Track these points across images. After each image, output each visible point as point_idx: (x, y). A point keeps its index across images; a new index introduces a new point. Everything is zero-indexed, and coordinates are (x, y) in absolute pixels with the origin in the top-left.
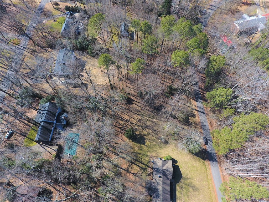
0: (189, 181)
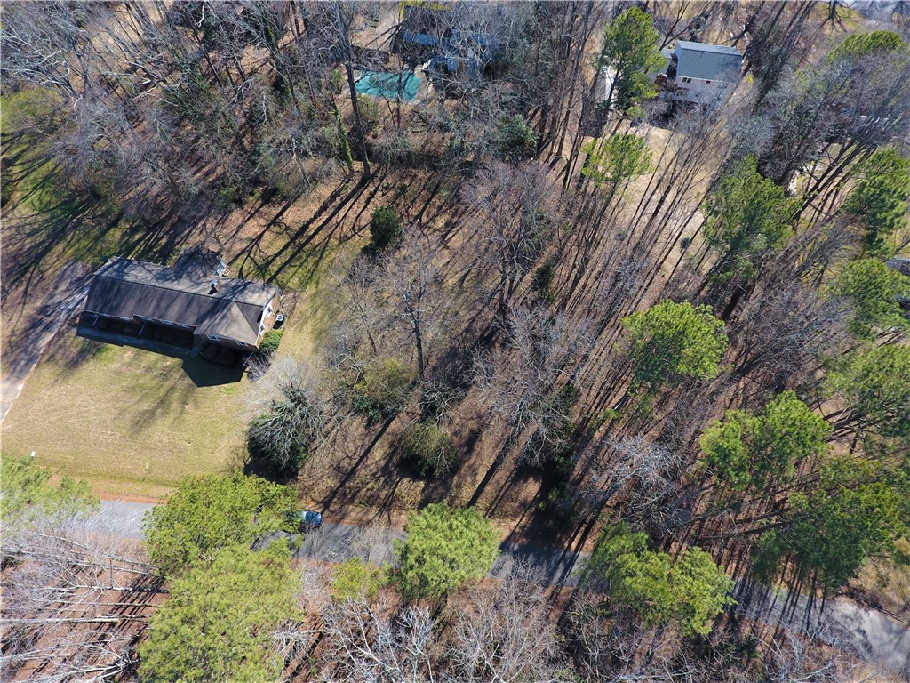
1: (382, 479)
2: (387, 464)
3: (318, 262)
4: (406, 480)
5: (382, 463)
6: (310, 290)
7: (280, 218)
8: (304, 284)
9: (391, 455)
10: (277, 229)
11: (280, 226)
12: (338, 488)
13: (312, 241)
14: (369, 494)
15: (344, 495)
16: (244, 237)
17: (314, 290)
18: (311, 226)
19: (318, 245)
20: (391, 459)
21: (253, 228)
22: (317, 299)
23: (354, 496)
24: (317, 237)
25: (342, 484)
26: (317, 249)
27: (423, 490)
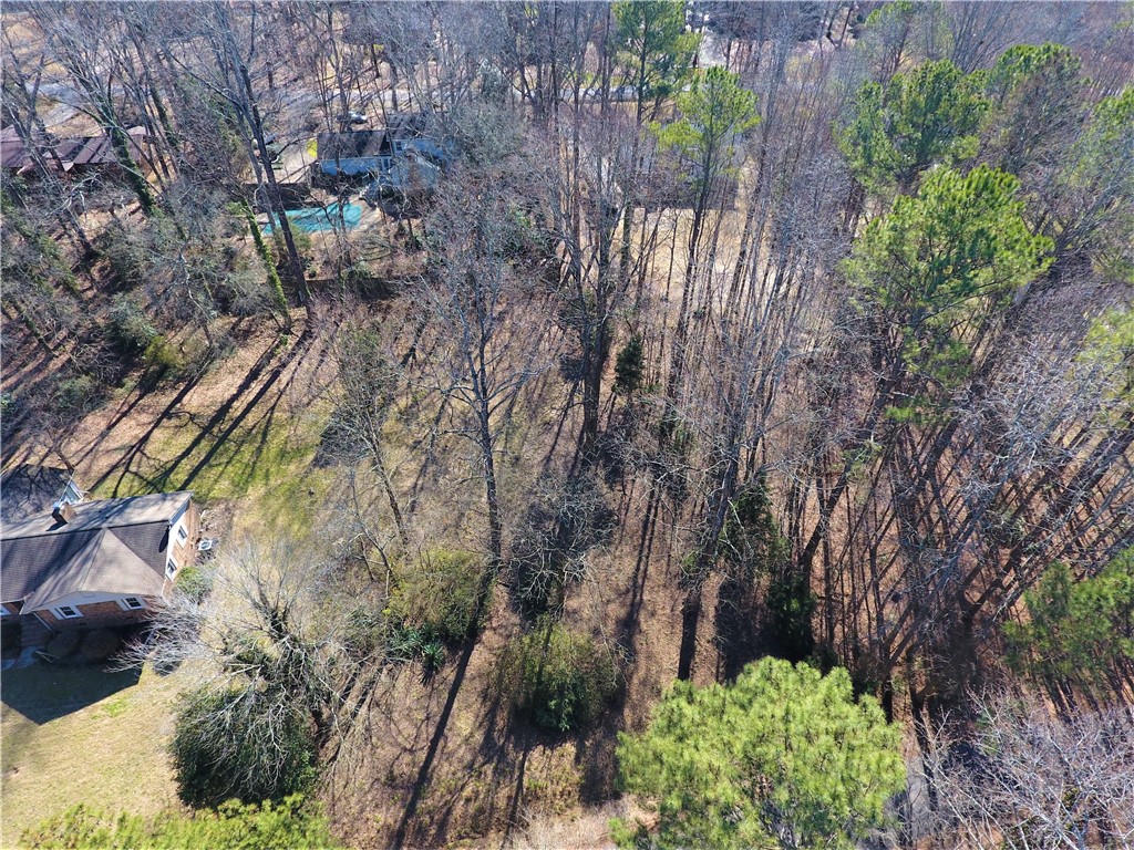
1: (489, 769)
2: (488, 737)
3: (259, 450)
4: (536, 754)
5: (479, 737)
6: (255, 491)
7: (178, 405)
8: (240, 487)
9: (491, 715)
10: (174, 422)
11: (179, 417)
12: (404, 821)
13: (242, 424)
14: (472, 808)
15: (421, 831)
16: (113, 445)
17: (263, 491)
18: (235, 404)
19: (254, 427)
20: (492, 723)
21: (128, 431)
22: (272, 501)
23: (443, 826)
24: (250, 417)
25: (411, 811)
26: (254, 432)
27: (577, 759)
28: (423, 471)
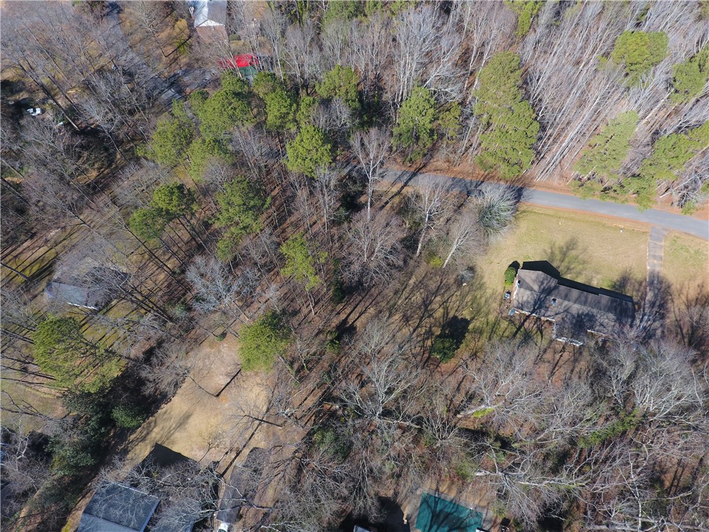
0: (557, 252)
8: (497, 323)
16: (547, 364)
17: (489, 317)
22: (486, 311)
28: (431, 302)
